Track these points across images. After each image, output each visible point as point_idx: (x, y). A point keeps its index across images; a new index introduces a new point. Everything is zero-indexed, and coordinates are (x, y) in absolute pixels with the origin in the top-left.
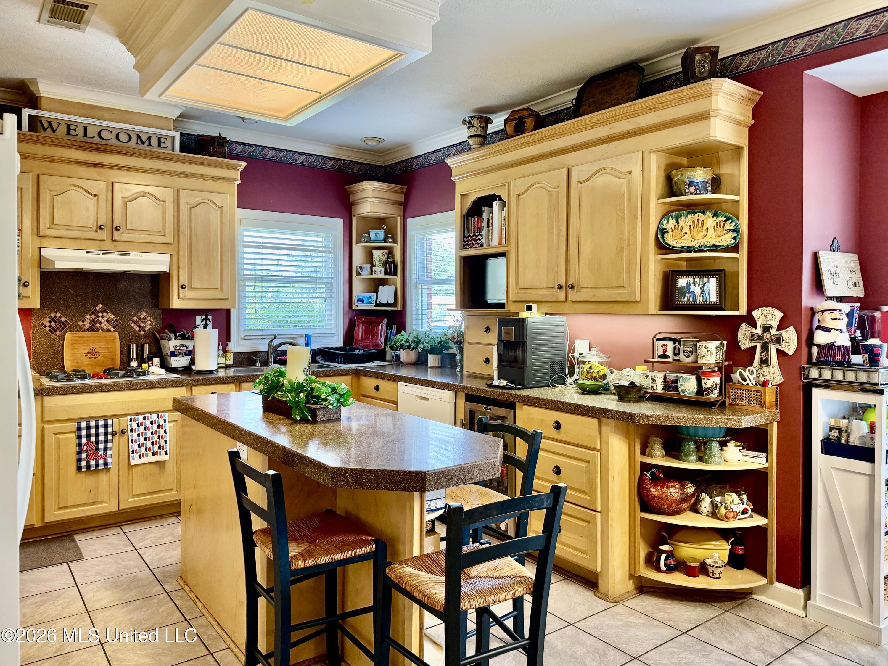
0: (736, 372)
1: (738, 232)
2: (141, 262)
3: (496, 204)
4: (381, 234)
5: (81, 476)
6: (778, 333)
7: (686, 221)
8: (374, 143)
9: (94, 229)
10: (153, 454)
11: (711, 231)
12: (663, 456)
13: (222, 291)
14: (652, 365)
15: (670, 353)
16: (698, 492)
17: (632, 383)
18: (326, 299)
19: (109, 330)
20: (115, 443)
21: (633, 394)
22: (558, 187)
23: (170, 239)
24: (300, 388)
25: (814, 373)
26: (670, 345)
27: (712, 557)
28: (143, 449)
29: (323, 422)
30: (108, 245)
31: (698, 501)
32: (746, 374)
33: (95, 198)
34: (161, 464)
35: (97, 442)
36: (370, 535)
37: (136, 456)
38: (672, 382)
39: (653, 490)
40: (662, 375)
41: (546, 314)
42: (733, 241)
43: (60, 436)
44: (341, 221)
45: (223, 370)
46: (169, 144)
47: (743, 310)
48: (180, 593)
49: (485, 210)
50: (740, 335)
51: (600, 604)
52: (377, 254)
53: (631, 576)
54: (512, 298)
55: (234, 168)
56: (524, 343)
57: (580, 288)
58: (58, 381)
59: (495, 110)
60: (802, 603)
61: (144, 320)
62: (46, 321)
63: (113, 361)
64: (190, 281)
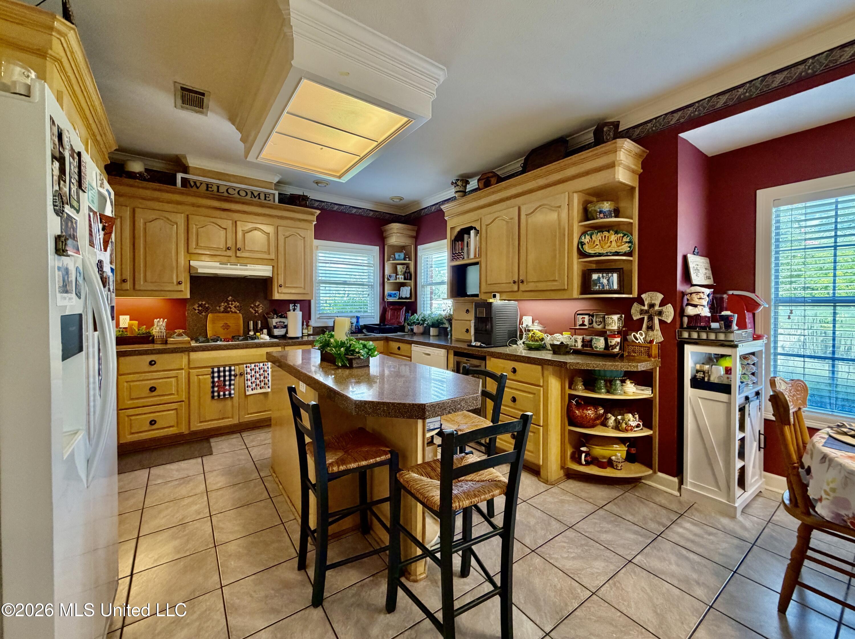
0: (631, 335)
1: (632, 243)
2: (254, 270)
3: (472, 232)
4: (402, 255)
5: (214, 401)
6: (660, 308)
7: (597, 237)
8: (398, 200)
9: (224, 249)
10: (261, 388)
11: (614, 243)
12: (583, 390)
13: (304, 289)
14: (575, 331)
15: (586, 323)
16: (606, 412)
17: (562, 343)
18: (369, 295)
19: (236, 313)
20: (236, 381)
21: (563, 350)
22: (511, 219)
23: (273, 256)
24: (343, 344)
25: (686, 335)
26: (587, 317)
27: (616, 455)
28: (254, 385)
29: (357, 368)
30: (233, 259)
31: (607, 419)
32: (638, 336)
33: (225, 231)
34: (266, 394)
35: (225, 381)
36: (388, 447)
37: (250, 389)
38: (588, 342)
39: (577, 412)
40: (581, 337)
41: (505, 300)
42: (629, 249)
43: (200, 377)
44: (378, 247)
45: (306, 337)
46: (271, 198)
47: (635, 294)
48: (270, 478)
49: (466, 236)
50: (633, 311)
51: (542, 487)
52: (399, 267)
53: (562, 468)
54: (483, 290)
55: (312, 214)
56: (491, 318)
57: (528, 282)
58: (200, 343)
59: (472, 176)
60: (677, 487)
61: (258, 307)
62: (196, 307)
63: (238, 331)
64: (285, 283)
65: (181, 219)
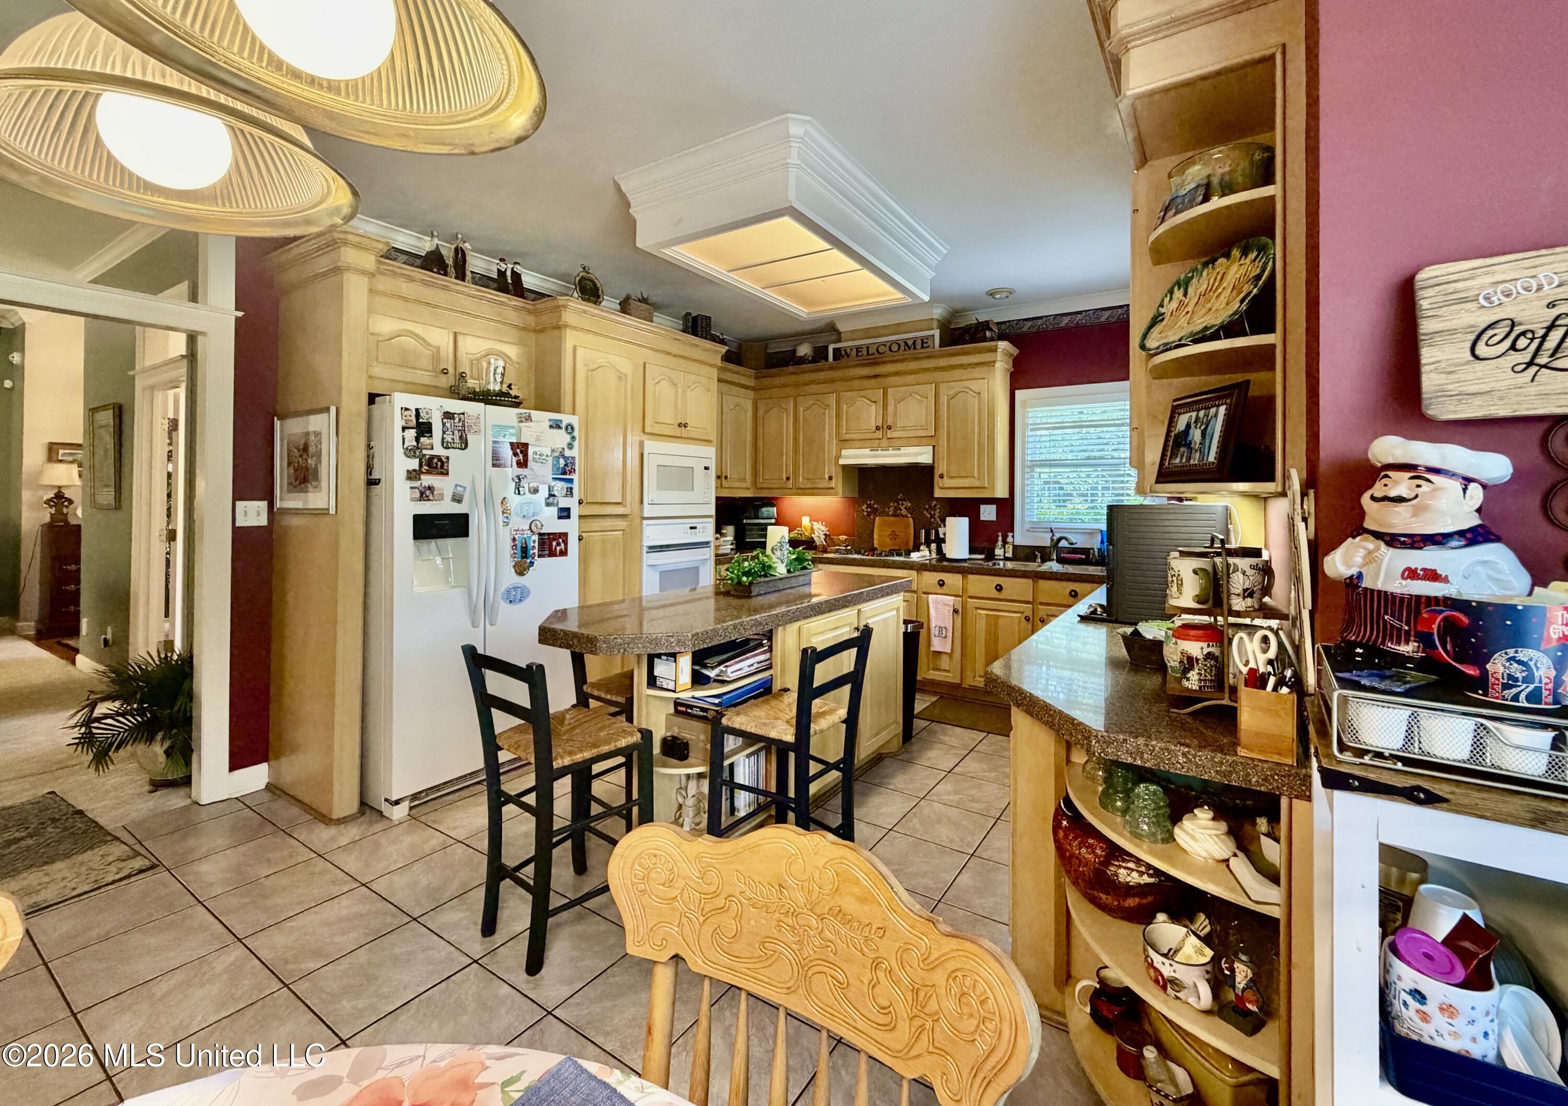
2: (909, 455)
7: (1199, 285)
9: (875, 430)
19: (906, 515)
23: (932, 432)
30: (883, 443)
33: (875, 405)
55: (998, 350)
61: (934, 508)
62: (864, 507)
63: (907, 543)
64: (948, 472)
65: (832, 399)
